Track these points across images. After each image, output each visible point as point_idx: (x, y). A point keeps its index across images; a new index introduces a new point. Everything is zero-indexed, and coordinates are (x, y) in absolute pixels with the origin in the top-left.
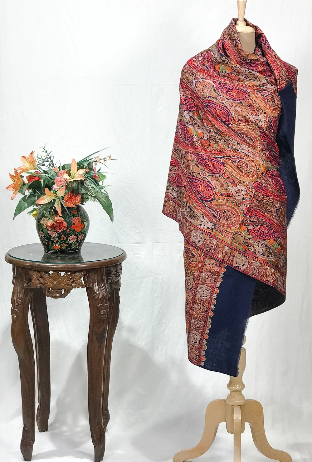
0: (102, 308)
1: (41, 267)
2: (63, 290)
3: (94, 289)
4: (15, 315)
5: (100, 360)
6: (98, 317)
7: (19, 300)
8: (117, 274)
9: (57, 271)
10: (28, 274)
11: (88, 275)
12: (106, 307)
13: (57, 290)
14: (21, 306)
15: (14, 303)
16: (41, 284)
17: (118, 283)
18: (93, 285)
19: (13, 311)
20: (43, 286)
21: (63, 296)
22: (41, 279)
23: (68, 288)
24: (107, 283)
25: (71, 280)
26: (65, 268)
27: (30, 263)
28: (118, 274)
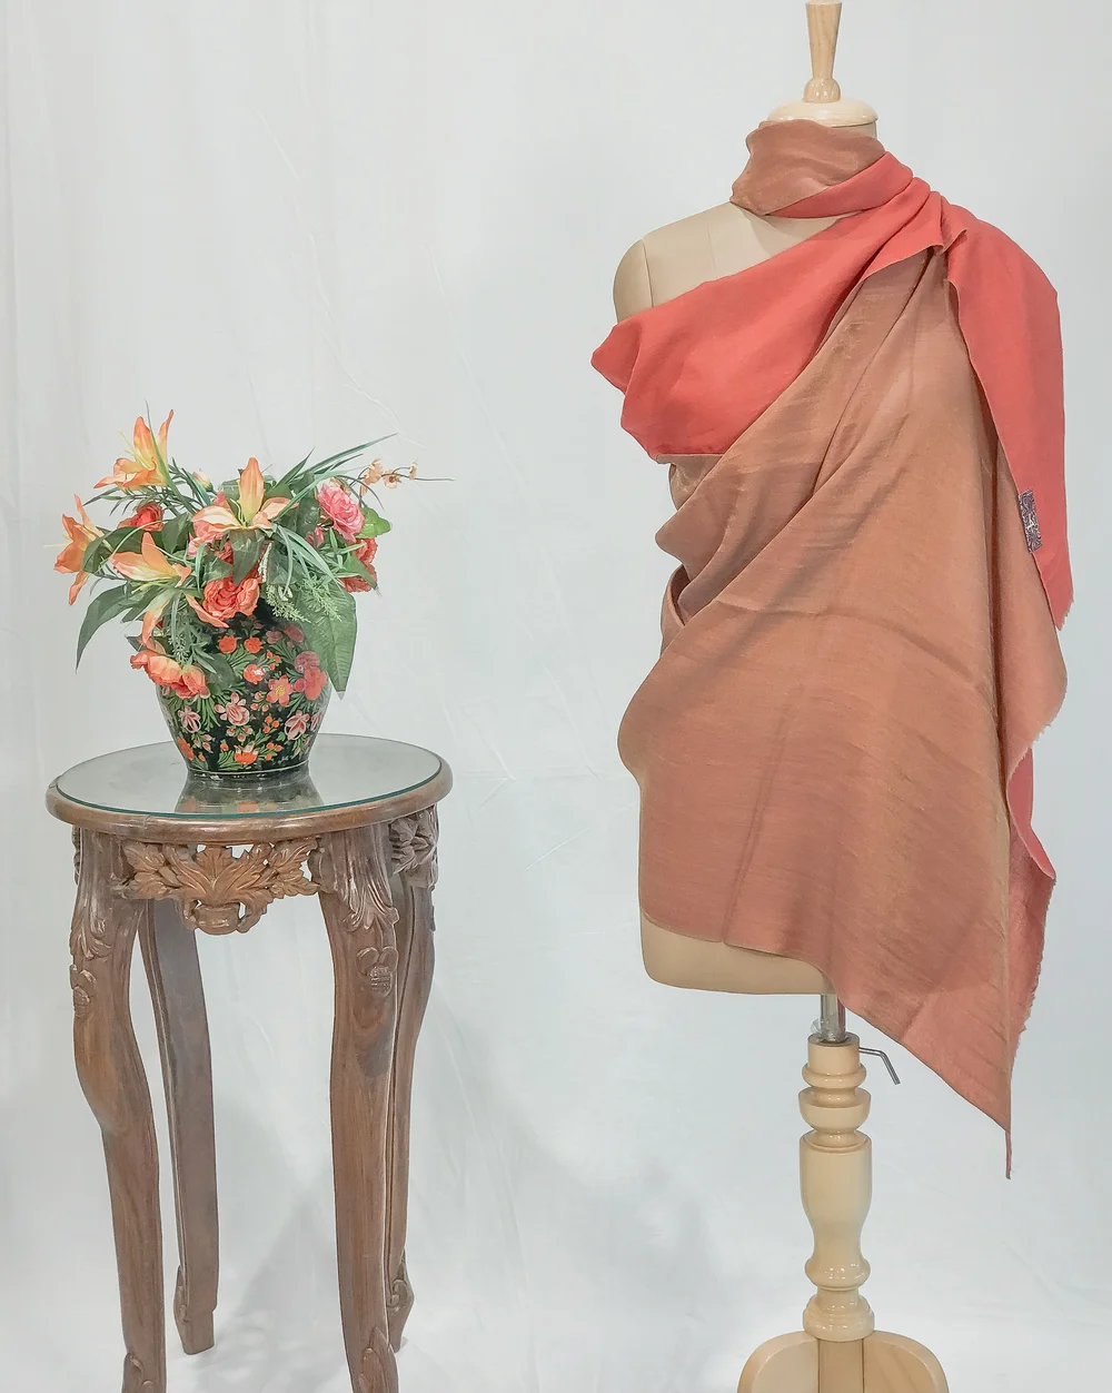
0: (375, 960)
1: (165, 831)
2: (243, 907)
3: (346, 896)
4: (83, 992)
5: (373, 1130)
6: (362, 989)
7: (97, 942)
8: (421, 844)
9: (221, 843)
10: (123, 855)
11: (322, 850)
12: (387, 957)
13: (222, 906)
14: (104, 960)
15: (78, 952)
16: (167, 886)
17: (425, 873)
18: (339, 886)
19: (76, 980)
20: (174, 895)
21: (242, 925)
22: (165, 871)
23: (259, 897)
24: (390, 876)
25: (268, 872)
26: (243, 833)
27: (129, 818)
28: (424, 843)
